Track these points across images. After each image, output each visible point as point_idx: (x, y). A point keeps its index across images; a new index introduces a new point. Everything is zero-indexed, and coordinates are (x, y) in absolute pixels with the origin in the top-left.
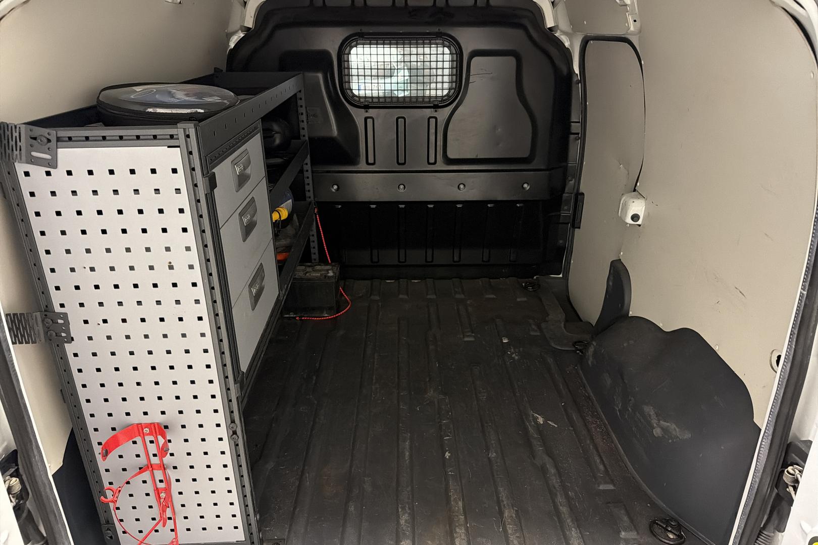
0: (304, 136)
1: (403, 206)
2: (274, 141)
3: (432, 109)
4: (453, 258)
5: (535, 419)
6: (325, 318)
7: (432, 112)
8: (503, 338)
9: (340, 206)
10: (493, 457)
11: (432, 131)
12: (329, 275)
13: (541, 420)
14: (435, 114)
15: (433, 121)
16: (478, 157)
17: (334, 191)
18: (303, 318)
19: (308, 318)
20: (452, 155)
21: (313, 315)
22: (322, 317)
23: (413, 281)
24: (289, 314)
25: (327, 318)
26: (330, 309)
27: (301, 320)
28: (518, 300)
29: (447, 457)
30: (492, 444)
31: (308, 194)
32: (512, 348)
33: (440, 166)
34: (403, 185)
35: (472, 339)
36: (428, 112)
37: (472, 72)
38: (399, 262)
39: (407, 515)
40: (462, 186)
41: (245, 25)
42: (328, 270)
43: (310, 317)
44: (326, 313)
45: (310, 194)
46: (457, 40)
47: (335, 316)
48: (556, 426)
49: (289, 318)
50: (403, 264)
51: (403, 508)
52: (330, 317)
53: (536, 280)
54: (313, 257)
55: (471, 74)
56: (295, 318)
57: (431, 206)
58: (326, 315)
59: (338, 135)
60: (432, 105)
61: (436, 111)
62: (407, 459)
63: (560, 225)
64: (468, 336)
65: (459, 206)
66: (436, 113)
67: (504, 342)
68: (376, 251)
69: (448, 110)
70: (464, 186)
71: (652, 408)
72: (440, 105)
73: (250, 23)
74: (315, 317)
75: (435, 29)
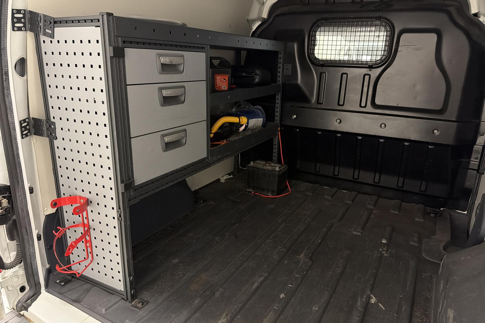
0: (279, 81)
1: (339, 135)
2: (255, 79)
3: (368, 69)
4: (374, 180)
5: (370, 298)
6: (269, 197)
7: (367, 71)
8: (383, 239)
9: (298, 130)
10: (315, 310)
11: (366, 84)
12: (276, 169)
13: (373, 300)
14: (369, 73)
15: (367, 77)
16: (399, 106)
17: (293, 118)
18: (256, 193)
19: (259, 194)
20: (378, 102)
21: (263, 193)
22: (267, 195)
23: (343, 191)
24: (249, 189)
25: (270, 197)
26: (273, 192)
27: (255, 194)
28: (416, 219)
29: (281, 297)
30: (321, 301)
31: (276, 118)
32: (386, 247)
33: (369, 108)
34: (340, 120)
35: (359, 234)
36: (365, 71)
37: (401, 44)
38: (334, 174)
39: (226, 320)
40: (383, 126)
41: (262, 17)
42: (276, 167)
43: (260, 194)
44: (271, 194)
45: (277, 119)
46: (391, 21)
47: (275, 197)
48: (384, 309)
49: (249, 192)
50: (336, 177)
51: (227, 315)
52: (272, 197)
53: (442, 211)
54: (274, 158)
55: (400, 46)
56: (252, 192)
57: (360, 138)
58: (270, 195)
59: (300, 82)
60: (368, 66)
61: (370, 70)
62: (253, 287)
63: (469, 170)
64: (357, 231)
65: (381, 140)
66: (371, 72)
67: (383, 242)
68: (319, 164)
69: (380, 70)
70: (385, 126)
71: (453, 312)
72: (373, 66)
73: (265, 15)
74: (263, 195)
75: (377, 14)
